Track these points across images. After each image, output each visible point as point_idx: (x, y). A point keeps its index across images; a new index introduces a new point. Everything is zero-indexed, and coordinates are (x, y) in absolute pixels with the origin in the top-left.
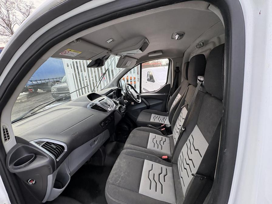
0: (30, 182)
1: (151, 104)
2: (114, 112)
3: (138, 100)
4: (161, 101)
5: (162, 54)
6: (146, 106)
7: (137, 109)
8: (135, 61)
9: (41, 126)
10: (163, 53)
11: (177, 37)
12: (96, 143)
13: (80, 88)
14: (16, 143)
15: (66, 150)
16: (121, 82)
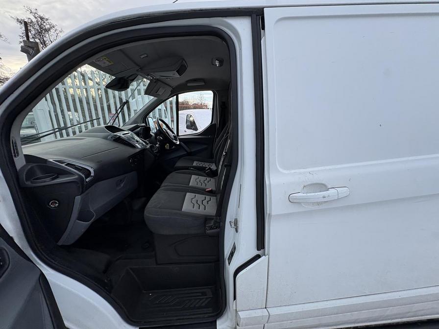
0: (51, 204)
1: (192, 151)
2: (143, 150)
3: (174, 141)
4: (205, 146)
5: (204, 84)
6: (186, 153)
7: (173, 158)
8: (169, 90)
9: (53, 149)
10: (204, 82)
11: (217, 63)
12: (122, 186)
13: (88, 119)
14: (25, 163)
15: (92, 174)
16: (148, 119)
